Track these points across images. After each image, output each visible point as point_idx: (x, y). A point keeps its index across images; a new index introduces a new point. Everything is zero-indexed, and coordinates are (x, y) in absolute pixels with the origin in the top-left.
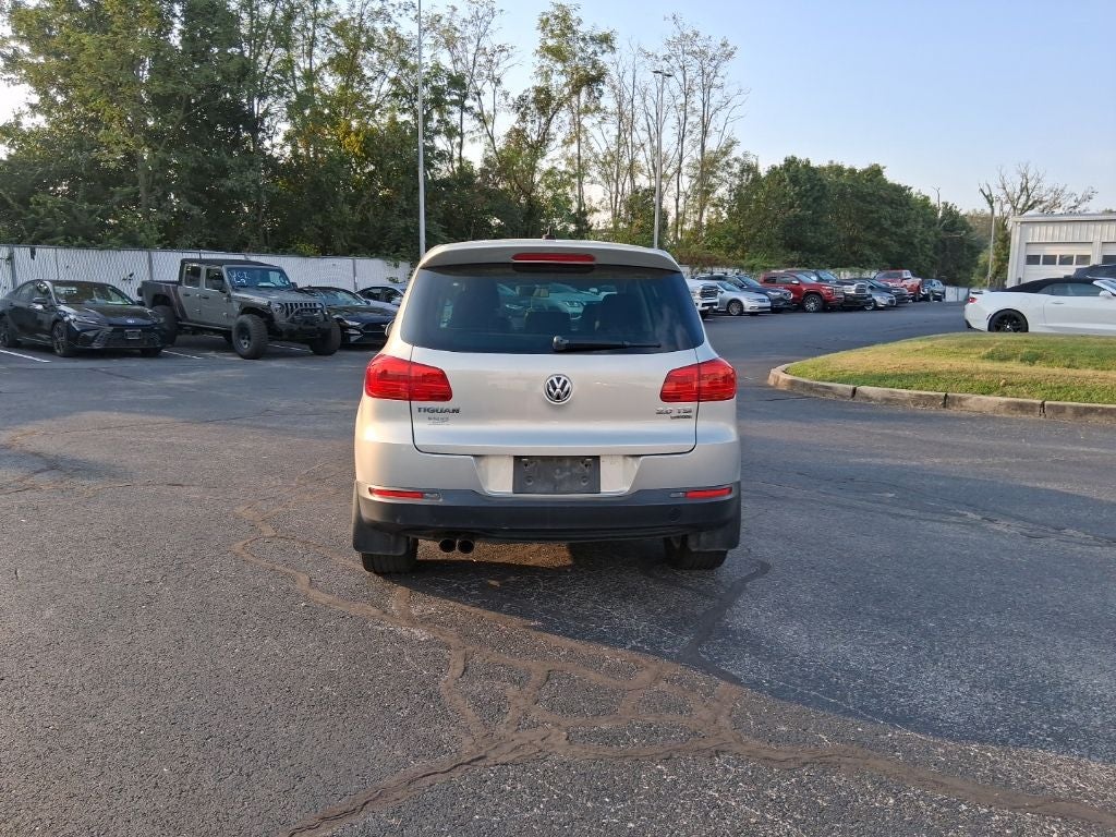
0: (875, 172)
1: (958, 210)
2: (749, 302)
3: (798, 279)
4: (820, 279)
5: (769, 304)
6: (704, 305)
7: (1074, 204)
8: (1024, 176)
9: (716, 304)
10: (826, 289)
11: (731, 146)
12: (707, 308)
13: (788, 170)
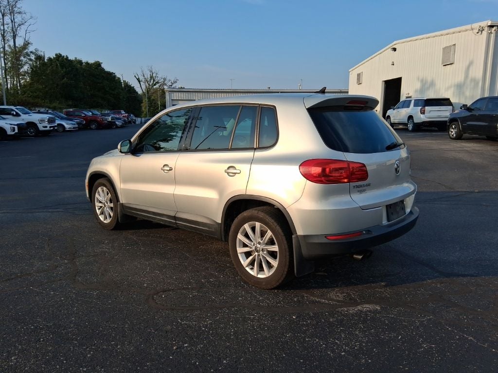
0: (98, 65)
1: (130, 84)
2: (68, 125)
3: (84, 114)
4: (93, 114)
5: (77, 126)
6: (50, 127)
7: (171, 84)
8: (151, 71)
9: (56, 126)
10: (99, 119)
11: (27, 45)
12: (52, 128)
13: (58, 60)
